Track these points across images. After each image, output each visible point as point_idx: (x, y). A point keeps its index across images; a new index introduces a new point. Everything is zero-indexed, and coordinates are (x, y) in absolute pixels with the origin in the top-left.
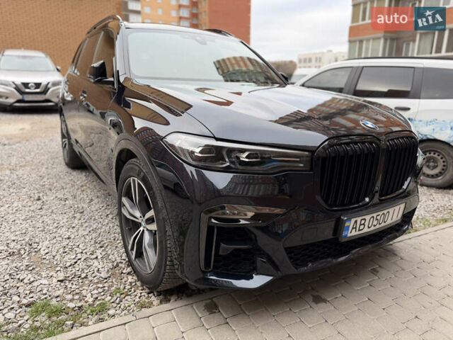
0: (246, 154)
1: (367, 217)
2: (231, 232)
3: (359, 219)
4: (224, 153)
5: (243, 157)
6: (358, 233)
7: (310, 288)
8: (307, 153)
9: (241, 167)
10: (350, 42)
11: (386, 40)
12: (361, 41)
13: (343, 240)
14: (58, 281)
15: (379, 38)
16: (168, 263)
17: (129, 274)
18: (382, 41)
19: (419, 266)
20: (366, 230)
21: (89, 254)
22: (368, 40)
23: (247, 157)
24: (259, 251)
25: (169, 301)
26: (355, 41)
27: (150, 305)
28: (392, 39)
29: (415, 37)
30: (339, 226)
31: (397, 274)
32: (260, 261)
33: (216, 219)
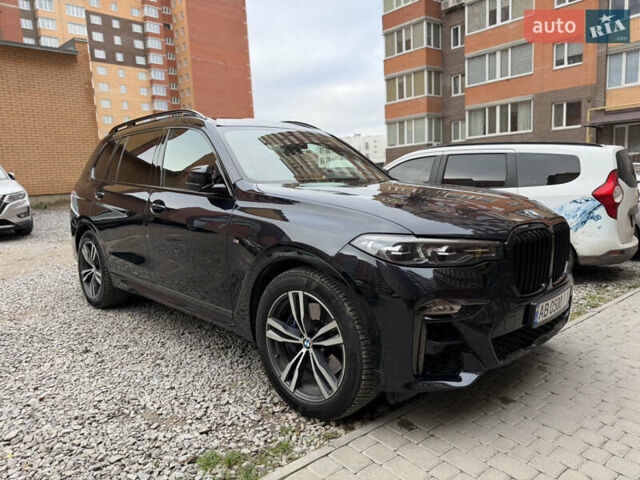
0: (444, 248)
1: (549, 302)
2: (440, 329)
3: (544, 304)
4: (419, 250)
5: (442, 251)
6: (544, 319)
7: (491, 392)
8: (498, 242)
9: (439, 263)
10: (388, 123)
11: (430, 120)
12: (401, 123)
13: (535, 327)
14: (201, 433)
15: (423, 118)
16: (363, 377)
17: (283, 411)
18: (426, 120)
19: (580, 357)
20: (549, 315)
21: (214, 400)
22: (409, 121)
23: (446, 251)
24: (465, 347)
25: (353, 429)
26: (395, 123)
27: (336, 436)
28: (438, 119)
29: (465, 115)
30: (529, 313)
31: (565, 367)
32: (467, 357)
33: (428, 316)
